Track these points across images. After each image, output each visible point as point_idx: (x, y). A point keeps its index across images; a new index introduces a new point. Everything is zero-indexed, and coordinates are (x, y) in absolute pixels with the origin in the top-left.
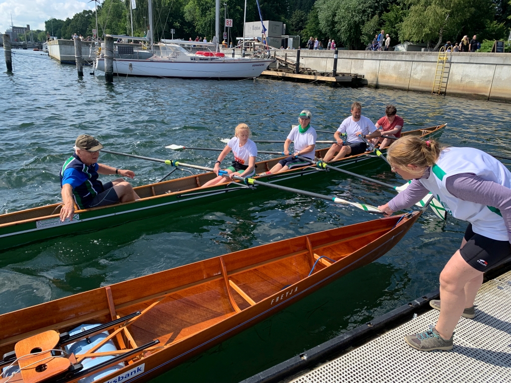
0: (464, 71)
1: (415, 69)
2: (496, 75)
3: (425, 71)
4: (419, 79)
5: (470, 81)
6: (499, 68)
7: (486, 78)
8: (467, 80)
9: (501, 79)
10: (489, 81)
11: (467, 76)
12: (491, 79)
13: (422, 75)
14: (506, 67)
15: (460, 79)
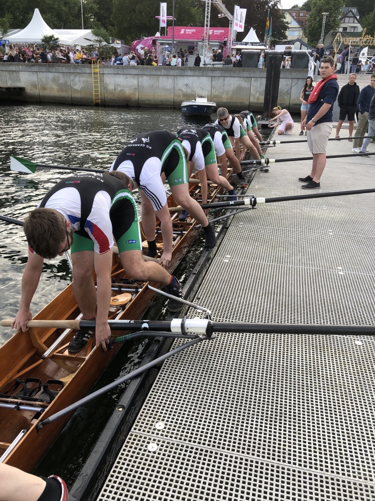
0: (115, 81)
2: (140, 84)
3: (83, 82)
4: (79, 89)
5: (121, 90)
6: (140, 79)
7: (132, 86)
8: (119, 89)
9: (143, 86)
10: (135, 88)
11: (118, 85)
12: (136, 87)
13: (81, 86)
14: (145, 77)
15: (113, 88)
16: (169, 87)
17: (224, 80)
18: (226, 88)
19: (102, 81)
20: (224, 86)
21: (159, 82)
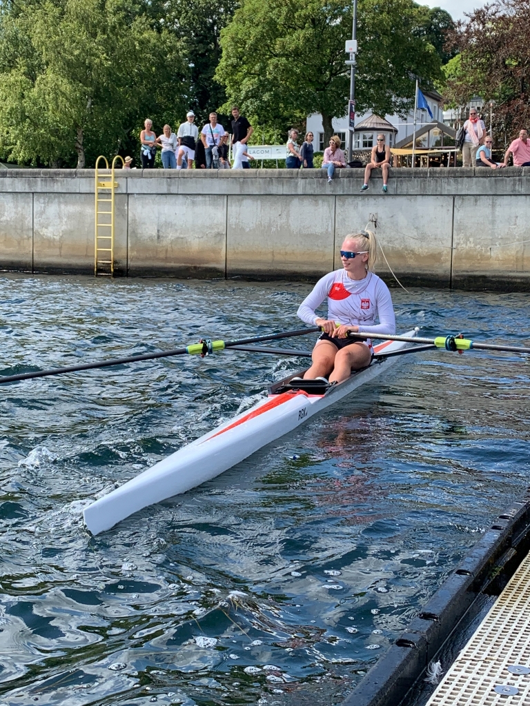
0: (160, 213)
1: (42, 213)
2: (232, 221)
3: (70, 217)
4: (57, 238)
5: (178, 238)
6: (234, 209)
7: (211, 228)
8: (171, 235)
9: (242, 229)
10: (219, 234)
11: (169, 224)
12: (222, 229)
13: (64, 227)
14: (247, 202)
15: (154, 233)
16: (318, 230)
17: (493, 206)
18: (502, 229)
19: (121, 213)
20: (493, 222)
21: (288, 215)
